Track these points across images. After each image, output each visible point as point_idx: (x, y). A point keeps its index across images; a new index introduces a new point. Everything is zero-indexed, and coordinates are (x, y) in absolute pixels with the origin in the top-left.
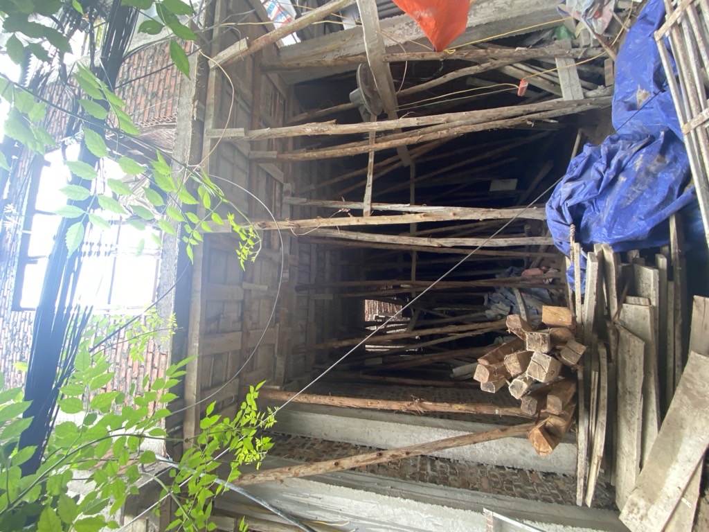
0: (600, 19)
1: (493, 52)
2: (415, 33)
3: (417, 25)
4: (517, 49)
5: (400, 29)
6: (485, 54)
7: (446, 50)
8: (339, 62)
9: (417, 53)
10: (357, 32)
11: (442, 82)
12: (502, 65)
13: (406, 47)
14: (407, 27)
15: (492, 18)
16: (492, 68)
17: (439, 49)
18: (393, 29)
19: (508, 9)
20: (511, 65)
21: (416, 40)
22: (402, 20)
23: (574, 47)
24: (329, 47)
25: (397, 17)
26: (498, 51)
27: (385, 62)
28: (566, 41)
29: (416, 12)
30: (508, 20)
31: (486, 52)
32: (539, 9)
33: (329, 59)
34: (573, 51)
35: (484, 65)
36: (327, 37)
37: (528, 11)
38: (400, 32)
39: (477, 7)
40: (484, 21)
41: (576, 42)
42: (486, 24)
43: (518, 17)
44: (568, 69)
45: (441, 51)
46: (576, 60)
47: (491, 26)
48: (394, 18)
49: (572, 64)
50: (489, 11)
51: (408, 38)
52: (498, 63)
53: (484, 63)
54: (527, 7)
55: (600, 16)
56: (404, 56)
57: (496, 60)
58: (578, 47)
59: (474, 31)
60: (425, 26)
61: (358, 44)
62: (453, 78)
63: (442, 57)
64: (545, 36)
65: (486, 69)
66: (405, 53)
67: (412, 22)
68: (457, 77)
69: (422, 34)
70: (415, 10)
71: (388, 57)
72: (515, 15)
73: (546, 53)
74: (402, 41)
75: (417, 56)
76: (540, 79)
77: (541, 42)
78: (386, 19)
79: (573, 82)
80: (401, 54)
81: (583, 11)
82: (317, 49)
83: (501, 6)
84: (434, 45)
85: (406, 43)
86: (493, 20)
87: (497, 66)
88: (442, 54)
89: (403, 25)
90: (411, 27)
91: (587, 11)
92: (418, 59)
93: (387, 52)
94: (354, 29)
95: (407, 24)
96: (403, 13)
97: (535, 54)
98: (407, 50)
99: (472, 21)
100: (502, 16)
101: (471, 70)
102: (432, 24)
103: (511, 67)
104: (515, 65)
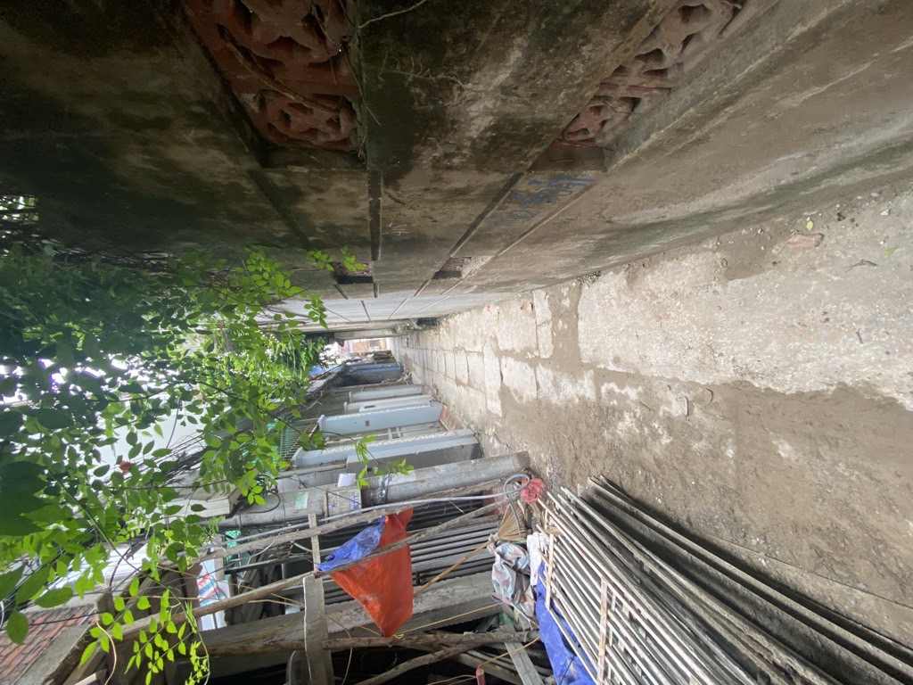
0: (526, 603)
1: (442, 637)
2: (363, 619)
3: (365, 611)
4: (465, 633)
5: (348, 614)
6: (434, 639)
7: (395, 635)
8: (269, 649)
9: (363, 639)
10: (298, 618)
11: (395, 675)
12: (456, 653)
13: (353, 633)
14: (355, 613)
15: (438, 605)
16: (446, 656)
17: (387, 634)
18: (340, 614)
19: (451, 597)
20: (466, 652)
21: (364, 626)
22: (350, 606)
23: (517, 631)
24: (261, 633)
25: (346, 603)
26: (446, 636)
27: (327, 649)
28: (509, 626)
29: (362, 596)
30: (452, 606)
31: (436, 637)
32: (477, 597)
33: (257, 646)
34: (517, 634)
35: (439, 653)
36: (262, 621)
37: (468, 599)
38: (348, 617)
39: (424, 595)
40: (430, 608)
41: (518, 626)
42: (433, 610)
43: (461, 604)
44: (520, 654)
45: (390, 636)
46: (524, 644)
47: (438, 613)
48: (342, 603)
49: (521, 648)
50: (433, 599)
51: (358, 624)
52: (452, 650)
53: (438, 651)
54: (466, 596)
55: (525, 600)
56: (349, 642)
57: (449, 647)
58: (521, 631)
59: (423, 617)
60: (371, 610)
61: (298, 630)
62: (406, 670)
63: (391, 643)
64: (493, 622)
65: (440, 657)
66: (350, 638)
67: (362, 608)
68: (411, 668)
69: (371, 620)
70: (360, 593)
71: (330, 643)
72: (457, 603)
73: (492, 638)
74: (349, 626)
75: (363, 642)
76: (498, 668)
77: (491, 629)
78: (335, 604)
79: (528, 667)
80: (346, 639)
81: (510, 596)
82: (244, 636)
83: (444, 595)
84: (381, 630)
85: (353, 629)
86: (439, 607)
87: (451, 654)
88: (390, 640)
89: (352, 610)
90: (359, 612)
91: (513, 596)
92: (364, 645)
93: (329, 638)
94: (297, 613)
95: (356, 610)
96: (353, 599)
97: (483, 639)
98: (353, 636)
99: (418, 607)
100: (447, 603)
101: (424, 660)
102: (377, 607)
103: (466, 656)
104: (470, 652)
